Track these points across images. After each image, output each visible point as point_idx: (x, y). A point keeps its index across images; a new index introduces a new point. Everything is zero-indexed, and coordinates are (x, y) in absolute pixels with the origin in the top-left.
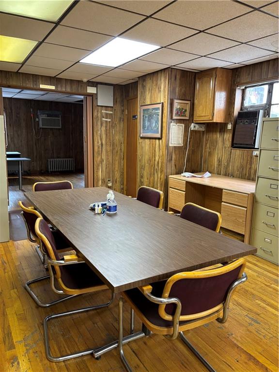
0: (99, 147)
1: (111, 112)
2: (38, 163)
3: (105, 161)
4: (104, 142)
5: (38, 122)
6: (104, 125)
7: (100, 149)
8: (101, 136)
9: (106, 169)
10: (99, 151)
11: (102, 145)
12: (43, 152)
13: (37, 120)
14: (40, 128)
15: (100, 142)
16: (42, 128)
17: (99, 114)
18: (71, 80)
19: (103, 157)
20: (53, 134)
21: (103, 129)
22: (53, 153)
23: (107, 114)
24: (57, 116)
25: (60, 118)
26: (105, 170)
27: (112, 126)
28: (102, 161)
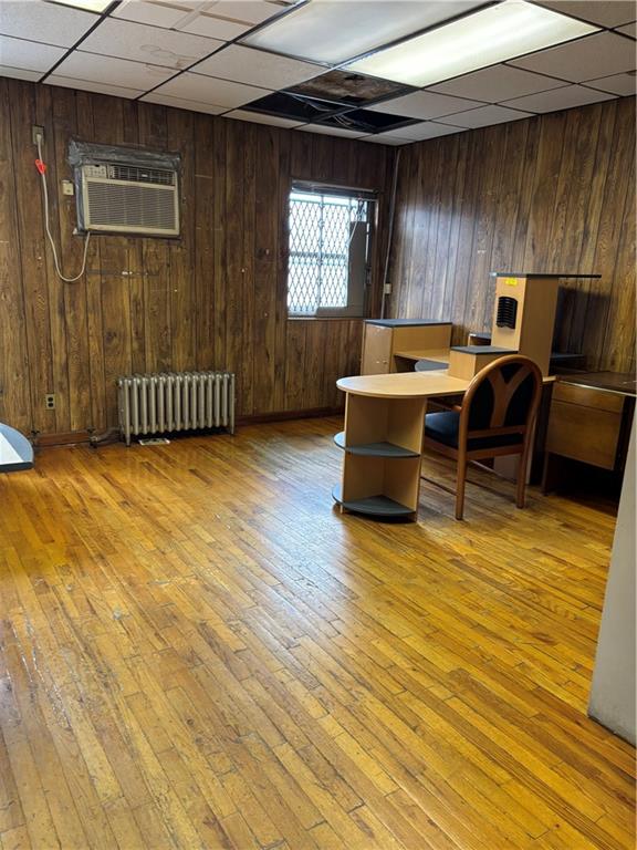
2: (74, 395)
5: (73, 200)
12: (94, 345)
13: (67, 188)
14: (84, 232)
16: (95, 233)
20: (142, 261)
22: (142, 349)
24: (159, 175)
25: (175, 189)
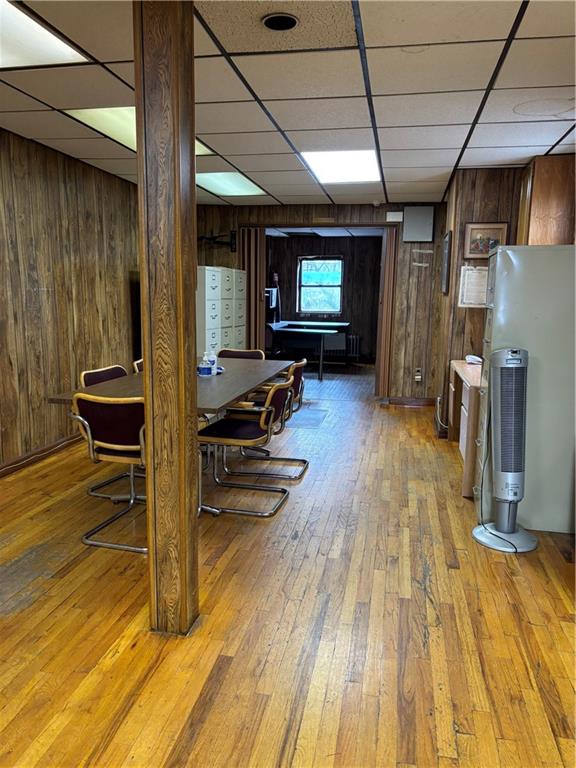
0: (402, 312)
1: (431, 252)
3: (412, 336)
4: (412, 303)
6: (416, 273)
7: (405, 315)
8: (407, 294)
9: (414, 349)
10: (401, 318)
11: (409, 308)
15: (405, 303)
17: (407, 256)
18: (361, 205)
19: (409, 329)
21: (413, 280)
23: (421, 255)
26: (411, 352)
27: (431, 275)
28: (407, 335)
